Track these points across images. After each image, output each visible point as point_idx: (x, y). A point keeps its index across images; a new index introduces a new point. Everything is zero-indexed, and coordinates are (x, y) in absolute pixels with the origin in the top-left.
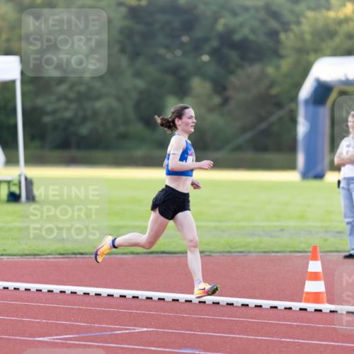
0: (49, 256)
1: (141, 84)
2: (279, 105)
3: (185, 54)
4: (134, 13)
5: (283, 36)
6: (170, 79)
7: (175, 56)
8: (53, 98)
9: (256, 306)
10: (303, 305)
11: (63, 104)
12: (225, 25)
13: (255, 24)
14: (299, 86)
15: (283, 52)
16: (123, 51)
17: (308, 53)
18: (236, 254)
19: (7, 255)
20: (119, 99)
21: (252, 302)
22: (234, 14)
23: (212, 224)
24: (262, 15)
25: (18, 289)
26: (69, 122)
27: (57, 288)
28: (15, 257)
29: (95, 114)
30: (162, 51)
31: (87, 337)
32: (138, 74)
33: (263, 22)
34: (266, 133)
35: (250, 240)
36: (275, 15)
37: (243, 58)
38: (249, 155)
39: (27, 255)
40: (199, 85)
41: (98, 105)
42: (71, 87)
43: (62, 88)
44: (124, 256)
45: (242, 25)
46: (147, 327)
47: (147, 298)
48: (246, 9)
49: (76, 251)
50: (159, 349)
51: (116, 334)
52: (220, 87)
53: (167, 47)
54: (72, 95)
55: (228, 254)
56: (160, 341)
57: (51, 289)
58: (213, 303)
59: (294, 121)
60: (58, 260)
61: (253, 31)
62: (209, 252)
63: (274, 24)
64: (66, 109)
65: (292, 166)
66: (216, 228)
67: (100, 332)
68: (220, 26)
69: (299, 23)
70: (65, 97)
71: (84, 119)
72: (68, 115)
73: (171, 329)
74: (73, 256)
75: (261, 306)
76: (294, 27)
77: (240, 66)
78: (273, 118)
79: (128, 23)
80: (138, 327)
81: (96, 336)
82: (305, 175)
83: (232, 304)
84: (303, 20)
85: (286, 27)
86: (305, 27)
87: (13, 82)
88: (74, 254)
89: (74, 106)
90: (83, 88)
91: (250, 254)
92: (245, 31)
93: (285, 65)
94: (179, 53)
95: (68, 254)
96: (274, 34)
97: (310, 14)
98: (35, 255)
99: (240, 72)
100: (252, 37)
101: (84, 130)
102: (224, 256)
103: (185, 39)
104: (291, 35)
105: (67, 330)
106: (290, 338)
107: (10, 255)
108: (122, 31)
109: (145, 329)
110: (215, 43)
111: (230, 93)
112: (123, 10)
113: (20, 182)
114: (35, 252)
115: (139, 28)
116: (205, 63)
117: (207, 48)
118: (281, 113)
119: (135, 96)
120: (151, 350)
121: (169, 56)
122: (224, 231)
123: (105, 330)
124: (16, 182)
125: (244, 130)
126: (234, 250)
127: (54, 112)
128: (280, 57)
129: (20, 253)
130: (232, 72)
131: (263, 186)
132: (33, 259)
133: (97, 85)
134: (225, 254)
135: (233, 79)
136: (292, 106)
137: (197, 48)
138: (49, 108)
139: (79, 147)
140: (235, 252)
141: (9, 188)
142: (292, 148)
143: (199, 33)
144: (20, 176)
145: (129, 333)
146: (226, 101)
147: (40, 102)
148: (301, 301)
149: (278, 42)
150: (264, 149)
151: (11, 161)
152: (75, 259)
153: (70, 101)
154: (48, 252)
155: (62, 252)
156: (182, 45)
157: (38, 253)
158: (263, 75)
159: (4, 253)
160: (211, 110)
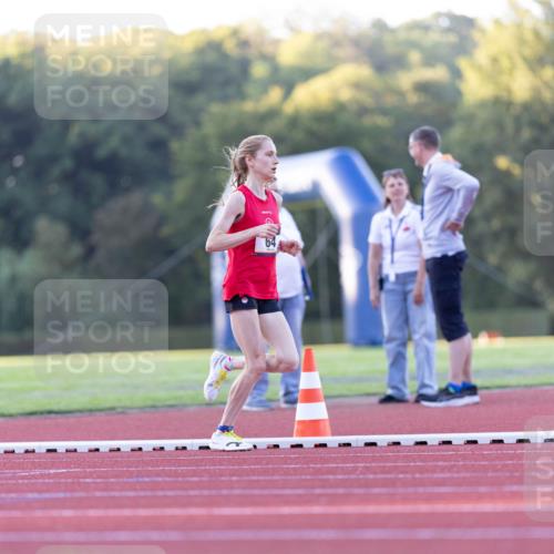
3: (20, 182)
10: (296, 440)
76: (191, 131)
84: (205, 118)
92: (114, 142)
94: (11, 182)
110: (68, 163)
117: (56, 171)
148: (291, 435)
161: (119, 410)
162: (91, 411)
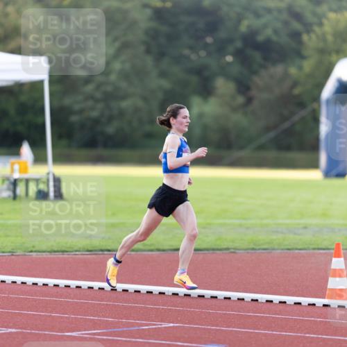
0: (77, 253)
1: (166, 84)
2: (301, 105)
3: (209, 54)
4: (159, 14)
5: (305, 37)
6: (194, 79)
7: (200, 57)
8: (80, 98)
9: (280, 302)
11: (90, 103)
12: (249, 27)
13: (279, 25)
14: (321, 86)
15: (305, 53)
16: (148, 51)
17: (330, 54)
18: (260, 251)
19: (35, 251)
20: (145, 99)
21: (276, 298)
22: (257, 15)
23: (237, 222)
24: (285, 16)
25: (47, 285)
26: (96, 121)
27: (85, 284)
28: (44, 254)
29: (122, 113)
30: (186, 52)
31: (114, 332)
32: (163, 74)
33: (286, 23)
34: (289, 132)
35: (274, 237)
36: (298, 16)
37: (265, 59)
38: (272, 154)
39: (55, 252)
40: (223, 86)
41: (125, 104)
42: (98, 87)
43: (89, 88)
44: (150, 253)
45: (265, 26)
46: (173, 323)
47: (174, 294)
48: (269, 11)
49: (103, 248)
50: (186, 344)
51: (143, 329)
52: (243, 87)
53: (191, 48)
54: (98, 95)
55: (253, 251)
56: (186, 336)
57: (79, 285)
58: (238, 299)
59: (316, 121)
60: (85, 256)
61: (276, 32)
62: (234, 249)
63: (296, 26)
64: (93, 109)
65: (314, 165)
66: (240, 225)
67: (128, 327)
68: (243, 28)
69: (321, 24)
70: (91, 97)
71: (110, 119)
72: (95, 114)
73: (197, 324)
74: (101, 253)
75: (285, 302)
76: (316, 29)
77: (263, 67)
78: (296, 118)
79: (153, 24)
80: (164, 322)
81: (123, 331)
82: (327, 174)
83: (257, 300)
84: (325, 22)
85: (308, 28)
86: (327, 28)
87: (41, 82)
88: (102, 250)
89: (100, 106)
90: (109, 88)
91: (274, 251)
92: (269, 32)
93: (308, 65)
94: (203, 53)
95: (96, 251)
96: (296, 36)
97: (332, 15)
98: (63, 252)
99: (263, 73)
100: (275, 38)
101: (110, 130)
102: (248, 253)
103: (209, 40)
104: (313, 36)
105: (95, 325)
106: (314, 334)
107: (39, 252)
108: (147, 32)
109: (172, 325)
110: (239, 44)
111: (254, 92)
112: (148, 12)
113: (48, 180)
114: (63, 249)
115: (164, 29)
116: (228, 64)
117: (231, 48)
118: (303, 113)
119: (160, 95)
120: (178, 345)
121: (193, 57)
122: (247, 228)
123: (133, 325)
124: (45, 180)
125: (268, 129)
126: (258, 247)
127: (81, 112)
128: (303, 57)
129: (49, 250)
130: (255, 73)
131: (286, 184)
132: (61, 256)
133: (124, 85)
134: (250, 251)
135: (256, 79)
136: (315, 105)
137: (221, 49)
138: (77, 107)
139: (105, 145)
140: (259, 249)
141: (37, 185)
142: (315, 147)
143: (223, 34)
144: (48, 174)
145: (155, 328)
146: (249, 101)
147: (67, 101)
148: (324, 298)
149: (300, 43)
150: (288, 148)
151: (40, 159)
152: (102, 256)
153: (97, 101)
154: (76, 248)
155: (90, 249)
156: (206, 46)
157: (67, 250)
158: (286, 75)
159: (34, 249)
160: (234, 109)
161: (232, 250)
162: (213, 250)
